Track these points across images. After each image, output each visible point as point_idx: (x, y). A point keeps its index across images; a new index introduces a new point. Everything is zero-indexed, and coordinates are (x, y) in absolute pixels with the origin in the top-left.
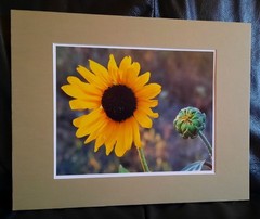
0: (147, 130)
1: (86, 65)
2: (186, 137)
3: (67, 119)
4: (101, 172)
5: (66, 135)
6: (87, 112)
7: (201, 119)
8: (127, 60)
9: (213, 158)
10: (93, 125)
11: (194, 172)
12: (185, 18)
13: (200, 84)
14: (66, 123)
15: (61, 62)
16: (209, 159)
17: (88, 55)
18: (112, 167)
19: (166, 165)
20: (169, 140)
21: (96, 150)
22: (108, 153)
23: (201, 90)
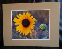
0: (32, 29)
1: (18, 15)
2: (42, 31)
3: (14, 27)
4: (22, 39)
5: (14, 30)
6: (18, 25)
7: (46, 27)
8: (28, 13)
9: (49, 36)
10: (20, 28)
11: (44, 39)
12: (42, 2)
13: (46, 18)
14: (14, 28)
15: (13, 14)
16: (48, 36)
17: (19, 12)
18: (24, 38)
19: (37, 38)
20: (38, 32)
21: (21, 34)
22: (23, 34)
23: (46, 19)
